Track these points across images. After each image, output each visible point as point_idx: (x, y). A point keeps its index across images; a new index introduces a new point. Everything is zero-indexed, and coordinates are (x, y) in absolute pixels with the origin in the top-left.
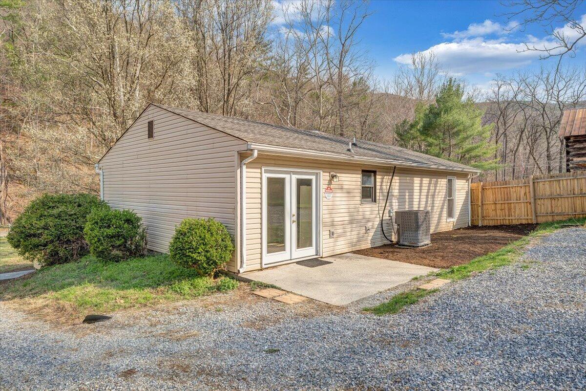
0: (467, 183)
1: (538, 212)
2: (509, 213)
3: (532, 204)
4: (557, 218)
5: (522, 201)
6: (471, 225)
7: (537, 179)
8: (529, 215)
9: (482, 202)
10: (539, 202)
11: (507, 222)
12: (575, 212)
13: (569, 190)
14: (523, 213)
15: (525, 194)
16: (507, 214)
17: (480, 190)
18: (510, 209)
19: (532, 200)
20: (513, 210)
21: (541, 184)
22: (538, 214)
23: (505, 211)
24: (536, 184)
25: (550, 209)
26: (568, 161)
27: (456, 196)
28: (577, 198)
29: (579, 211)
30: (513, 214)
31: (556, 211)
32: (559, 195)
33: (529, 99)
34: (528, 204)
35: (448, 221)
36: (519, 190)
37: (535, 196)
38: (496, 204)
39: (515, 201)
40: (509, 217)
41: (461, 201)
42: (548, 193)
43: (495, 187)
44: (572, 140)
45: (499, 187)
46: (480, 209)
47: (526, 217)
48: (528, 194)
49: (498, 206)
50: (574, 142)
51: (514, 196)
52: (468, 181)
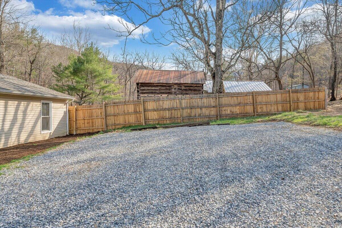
0: (65, 106)
1: (108, 123)
2: (92, 124)
3: (104, 119)
4: (117, 127)
5: (99, 117)
6: (69, 134)
7: (107, 104)
8: (103, 126)
9: (76, 118)
10: (108, 118)
11: (91, 130)
12: (126, 123)
13: (123, 111)
14: (100, 124)
15: (101, 113)
16: (91, 125)
17: (75, 111)
18: (92, 123)
19: (104, 117)
20: (94, 123)
21: (109, 107)
22: (108, 125)
23: (90, 124)
24: (106, 107)
25: (114, 122)
26: (138, 95)
27: (52, 115)
28: (126, 115)
29: (127, 122)
30: (94, 125)
31: (117, 123)
32: (118, 113)
33: (140, 64)
34: (103, 119)
35: (42, 132)
36: (97, 111)
37: (106, 114)
38: (84, 119)
39: (95, 118)
40: (92, 127)
41: (59, 118)
42: (112, 112)
43: (84, 109)
44: (140, 85)
45: (86, 109)
46: (74, 123)
47: (102, 127)
48: (102, 113)
49: (86, 121)
50: (140, 86)
51: (95, 114)
52: (66, 105)
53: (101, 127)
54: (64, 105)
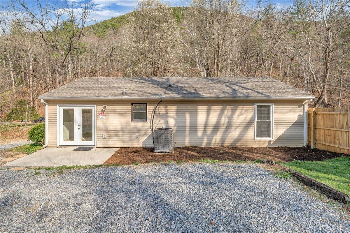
5: (344, 128)
6: (307, 145)
9: (314, 126)
14: (345, 142)
15: (347, 122)
16: (333, 140)
20: (337, 138)
23: (331, 138)
30: (337, 142)
38: (325, 129)
39: (339, 129)
40: (334, 144)
41: (287, 123)
46: (312, 132)
47: (348, 148)
49: (327, 133)
51: (338, 124)
52: (303, 107)
53: (346, 146)
54: (297, 106)
